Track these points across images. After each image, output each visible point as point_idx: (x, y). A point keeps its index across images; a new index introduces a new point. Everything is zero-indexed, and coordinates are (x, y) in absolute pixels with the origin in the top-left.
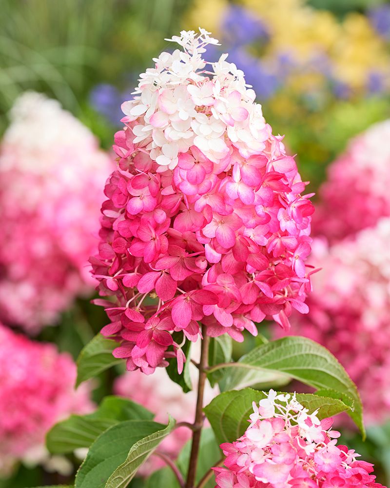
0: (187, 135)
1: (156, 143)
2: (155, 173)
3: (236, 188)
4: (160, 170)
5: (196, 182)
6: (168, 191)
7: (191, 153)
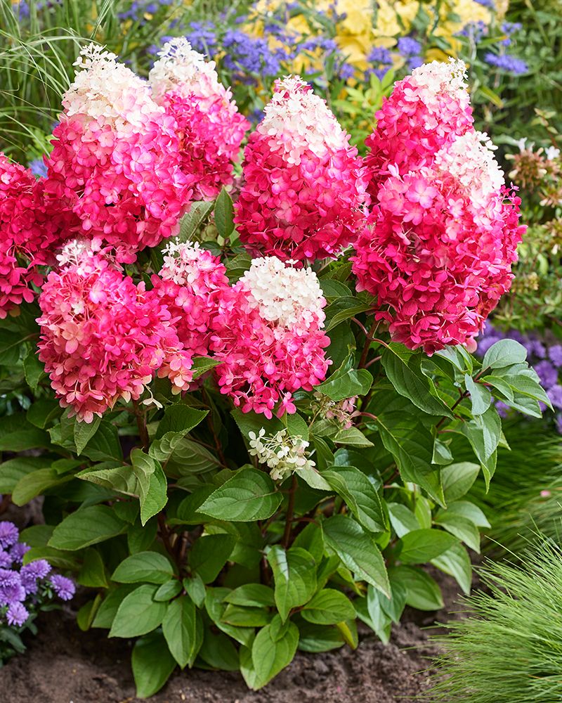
0: (304, 144)
1: (287, 150)
2: (286, 168)
3: (333, 171)
4: (289, 166)
5: (312, 171)
6: (294, 178)
7: (306, 153)
